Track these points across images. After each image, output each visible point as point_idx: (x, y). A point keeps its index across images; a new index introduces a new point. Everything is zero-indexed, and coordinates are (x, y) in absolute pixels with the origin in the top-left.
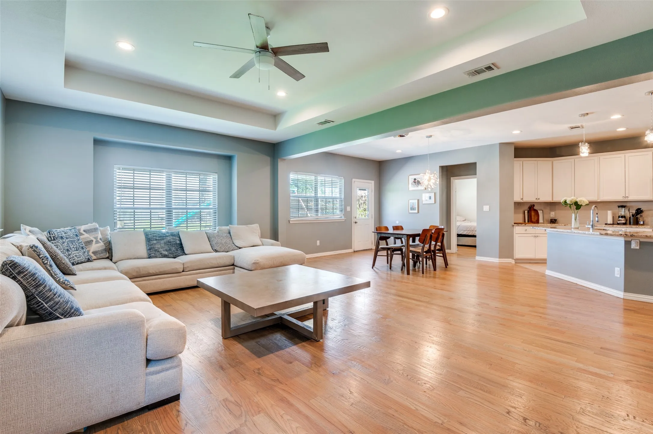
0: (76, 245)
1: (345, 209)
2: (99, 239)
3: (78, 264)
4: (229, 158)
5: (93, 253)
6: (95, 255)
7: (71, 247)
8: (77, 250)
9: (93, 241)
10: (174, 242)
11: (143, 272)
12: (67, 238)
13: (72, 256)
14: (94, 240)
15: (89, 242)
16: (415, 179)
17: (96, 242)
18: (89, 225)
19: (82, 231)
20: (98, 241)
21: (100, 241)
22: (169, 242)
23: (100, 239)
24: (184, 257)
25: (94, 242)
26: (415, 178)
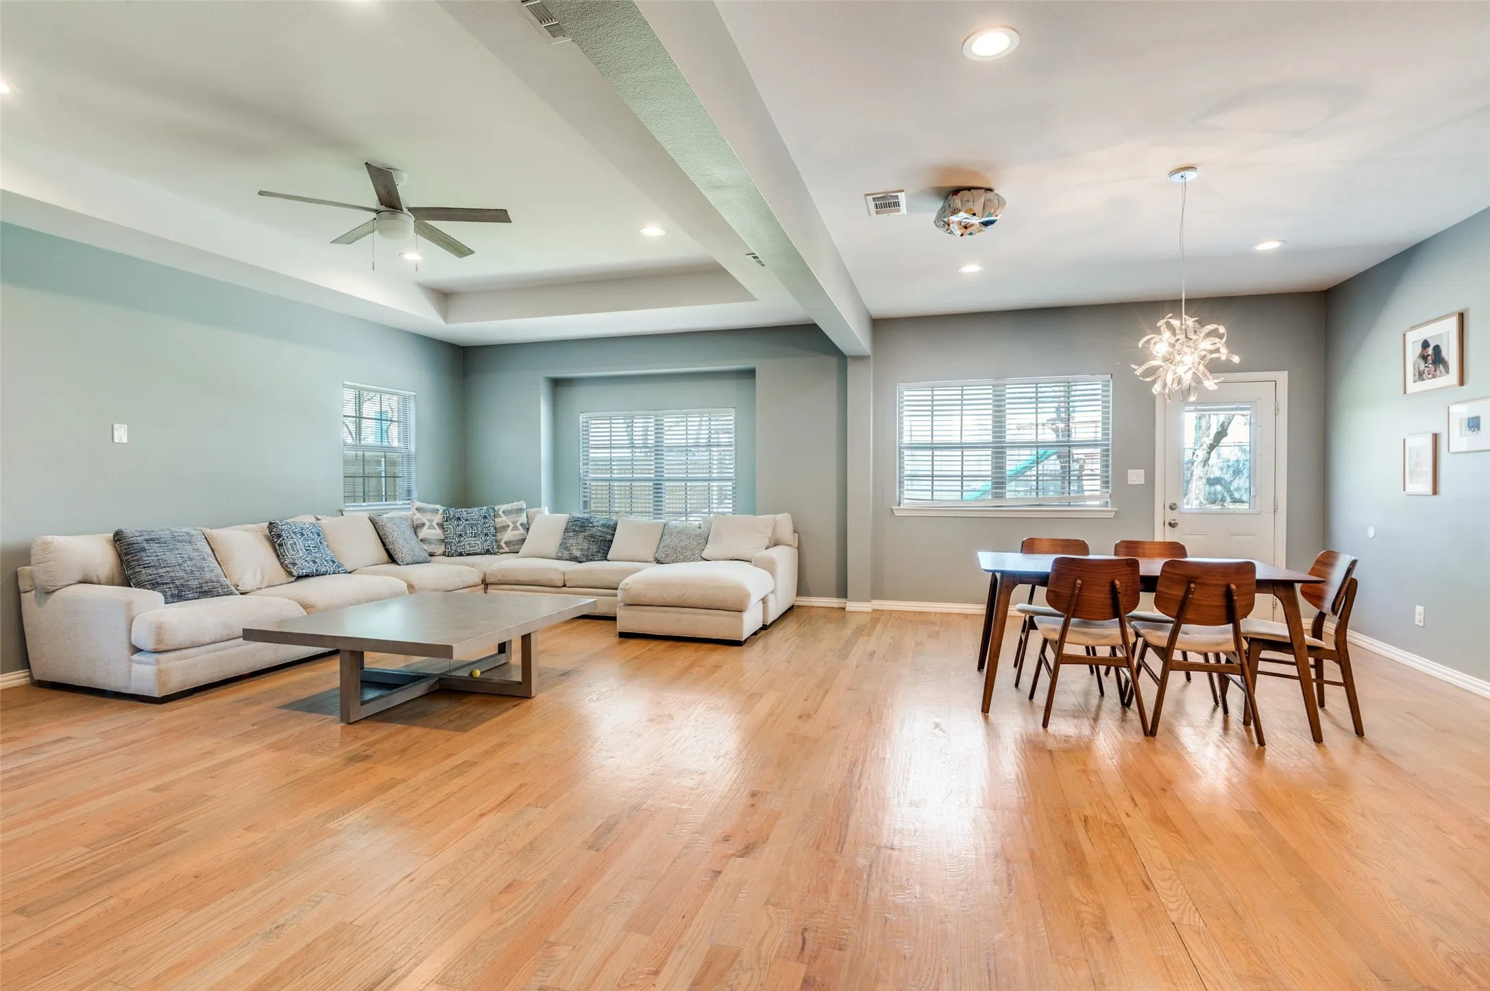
0: (477, 529)
1: (1121, 477)
2: (518, 525)
3: (468, 555)
4: (750, 374)
5: (506, 543)
6: (507, 547)
7: (468, 532)
8: (475, 537)
9: (509, 526)
10: (601, 536)
11: (511, 578)
12: (467, 520)
13: (462, 544)
14: (512, 526)
15: (505, 528)
16: (1425, 345)
17: (513, 528)
18: (515, 503)
19: (501, 513)
20: (517, 527)
21: (520, 527)
22: (592, 536)
23: (521, 524)
24: (605, 562)
25: (510, 528)
26: (1424, 337)
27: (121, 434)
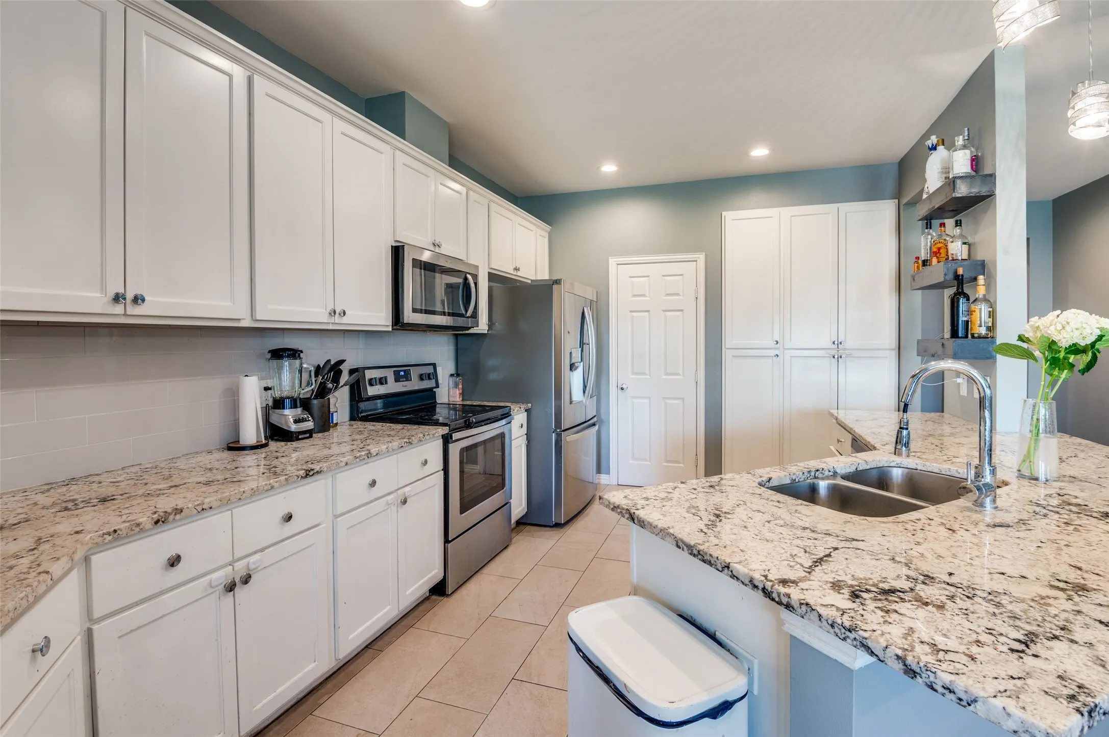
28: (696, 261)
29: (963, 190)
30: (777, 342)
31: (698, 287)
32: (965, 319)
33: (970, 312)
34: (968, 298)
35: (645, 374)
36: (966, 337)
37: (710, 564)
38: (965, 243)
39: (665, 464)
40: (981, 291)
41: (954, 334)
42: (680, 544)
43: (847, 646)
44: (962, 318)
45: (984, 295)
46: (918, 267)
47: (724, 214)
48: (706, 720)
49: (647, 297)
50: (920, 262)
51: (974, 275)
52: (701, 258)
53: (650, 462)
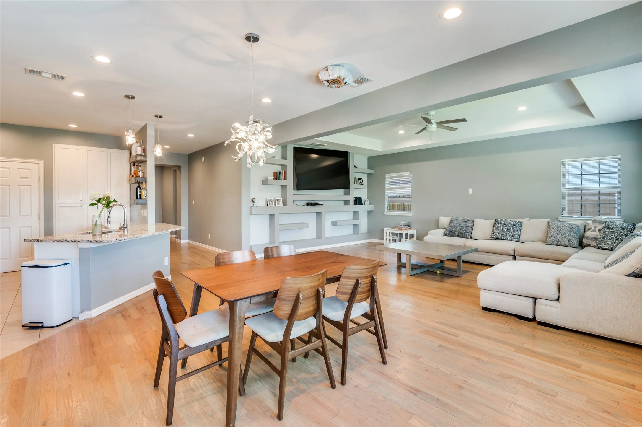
27: (470, 191)
28: (39, 163)
29: (139, 158)
30: (81, 201)
31: (40, 175)
32: (140, 194)
33: (141, 192)
34: (141, 188)
35: (6, 216)
36: (140, 199)
37: (62, 242)
38: (142, 172)
39: (20, 259)
40: (144, 187)
41: (137, 198)
42: (54, 241)
43: (88, 243)
44: (139, 194)
45: (145, 188)
46: (131, 177)
47: (54, 144)
48: (63, 266)
49: (7, 178)
50: (132, 176)
51: (142, 181)
52: (42, 162)
53: (10, 259)
